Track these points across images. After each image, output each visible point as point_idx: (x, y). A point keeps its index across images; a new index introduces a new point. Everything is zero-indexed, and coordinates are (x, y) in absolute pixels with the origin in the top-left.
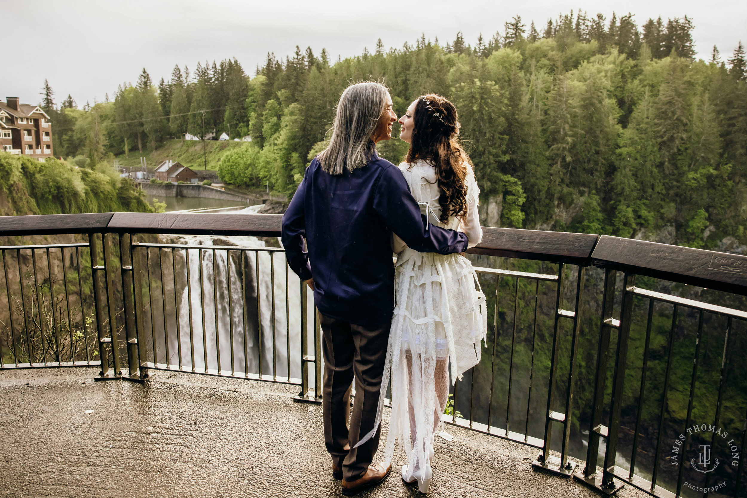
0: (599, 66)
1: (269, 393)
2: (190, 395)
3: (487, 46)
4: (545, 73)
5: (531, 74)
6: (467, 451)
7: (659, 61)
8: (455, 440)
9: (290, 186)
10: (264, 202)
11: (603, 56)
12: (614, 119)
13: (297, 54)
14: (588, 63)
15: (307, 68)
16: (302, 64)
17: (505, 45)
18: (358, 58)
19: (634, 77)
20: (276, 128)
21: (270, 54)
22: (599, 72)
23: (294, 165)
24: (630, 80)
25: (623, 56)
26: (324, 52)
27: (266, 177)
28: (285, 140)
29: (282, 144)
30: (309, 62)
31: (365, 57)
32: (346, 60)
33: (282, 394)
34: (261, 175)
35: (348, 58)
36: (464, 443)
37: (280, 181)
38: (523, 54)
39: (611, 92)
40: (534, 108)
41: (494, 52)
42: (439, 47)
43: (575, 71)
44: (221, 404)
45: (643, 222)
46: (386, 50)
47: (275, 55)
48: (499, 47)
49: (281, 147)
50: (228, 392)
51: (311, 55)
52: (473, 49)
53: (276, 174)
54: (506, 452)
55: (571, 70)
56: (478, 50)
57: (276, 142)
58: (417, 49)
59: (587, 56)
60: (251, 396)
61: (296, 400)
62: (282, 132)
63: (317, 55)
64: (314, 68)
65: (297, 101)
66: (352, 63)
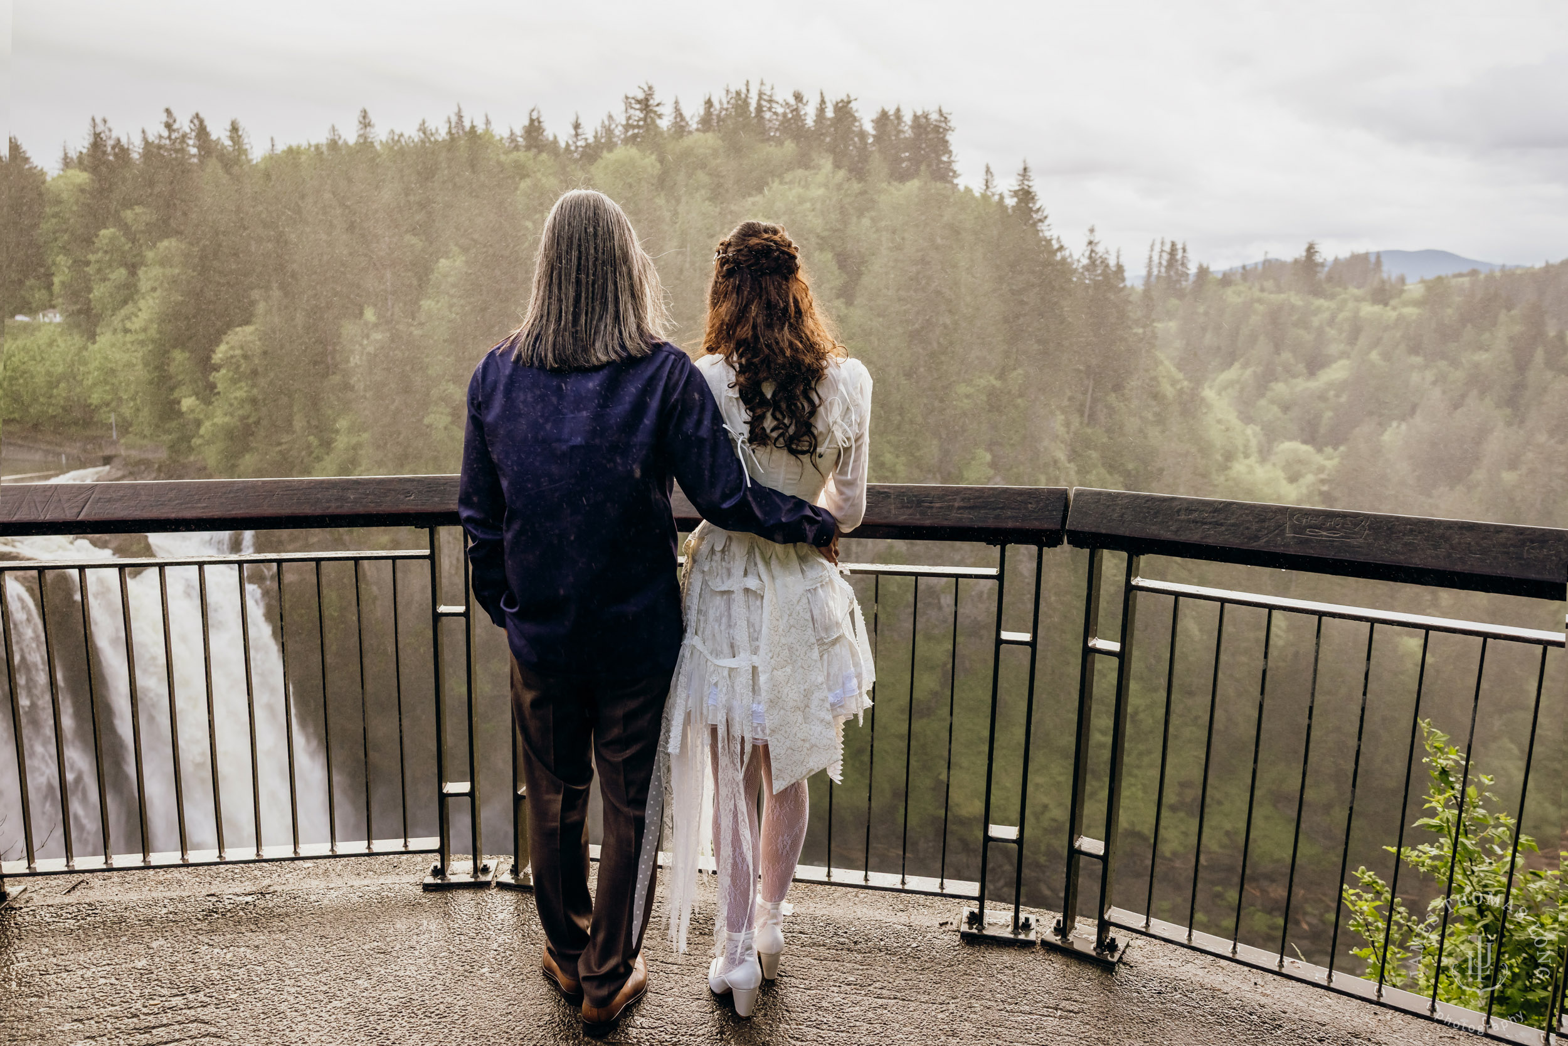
0: (801, 190)
1: (357, 882)
2: (149, 922)
3: (591, 140)
4: (704, 201)
5: (678, 201)
6: (831, 928)
7: (901, 186)
8: (798, 910)
9: (173, 424)
10: (107, 460)
11: (807, 173)
12: (832, 289)
13: (168, 126)
14: (781, 183)
15: (195, 160)
16: (182, 150)
17: (626, 141)
18: (317, 147)
19: (861, 213)
20: (128, 293)
21: (98, 121)
22: (802, 200)
23: (180, 378)
24: (854, 219)
25: (842, 174)
26: (234, 128)
27: (108, 405)
28: (151, 321)
29: (145, 330)
30: (199, 148)
31: (333, 145)
32: (290, 150)
33: (389, 880)
34: (95, 398)
35: (294, 144)
36: (818, 913)
37: (145, 412)
38: (662, 161)
39: (822, 238)
40: (687, 265)
41: (605, 154)
42: (493, 136)
43: (758, 198)
44: (243, 929)
45: (888, 474)
46: (380, 134)
47: (109, 124)
48: (615, 145)
49: (142, 336)
50: (249, 899)
51: (202, 132)
52: (563, 145)
53: (133, 399)
54: (903, 918)
55: (750, 195)
56: (573, 148)
57: (128, 325)
58: (447, 138)
59: (776, 172)
60: (313, 898)
61: (427, 888)
62: (142, 304)
63: (219, 132)
64: (213, 164)
65: (178, 233)
66: (303, 158)
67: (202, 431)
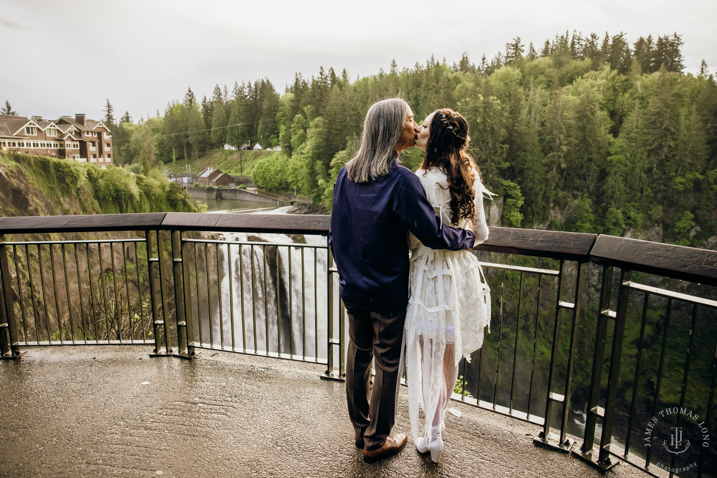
0: (592, 81)
1: (299, 371)
2: (231, 371)
3: (490, 65)
4: (542, 89)
5: (529, 89)
6: (475, 426)
7: (649, 76)
8: (463, 416)
9: (315, 190)
10: (292, 203)
11: (596, 73)
12: (606, 129)
13: (321, 74)
14: (582, 78)
15: (330, 86)
16: (326, 82)
17: (506, 64)
18: (375, 77)
19: (625, 91)
20: (303, 139)
21: (298, 74)
22: (592, 86)
23: (319, 171)
24: (621, 94)
25: (615, 72)
26: (344, 72)
27: (294, 182)
28: (310, 150)
29: (308, 153)
30: (332, 81)
31: (381, 76)
32: (364, 79)
33: (310, 372)
34: (290, 180)
35: (366, 77)
36: (472, 419)
37: (306, 185)
38: (522, 72)
39: (603, 104)
40: (532, 119)
41: (496, 71)
42: (446, 66)
43: (570, 86)
44: (257, 380)
45: (632, 222)
46: (399, 70)
47: (301, 75)
48: (501, 66)
49: (306, 155)
50: (263, 370)
51: (333, 75)
52: (477, 68)
53: (302, 180)
54: (510, 428)
55: (566, 85)
56: (481, 69)
57: (302, 151)
58: (427, 69)
59: (581, 73)
60: (283, 374)
61: (322, 378)
62: (308, 143)
63: (339, 75)
64: (336, 86)
65: (321, 115)
66: (369, 81)
67: (325, 193)
